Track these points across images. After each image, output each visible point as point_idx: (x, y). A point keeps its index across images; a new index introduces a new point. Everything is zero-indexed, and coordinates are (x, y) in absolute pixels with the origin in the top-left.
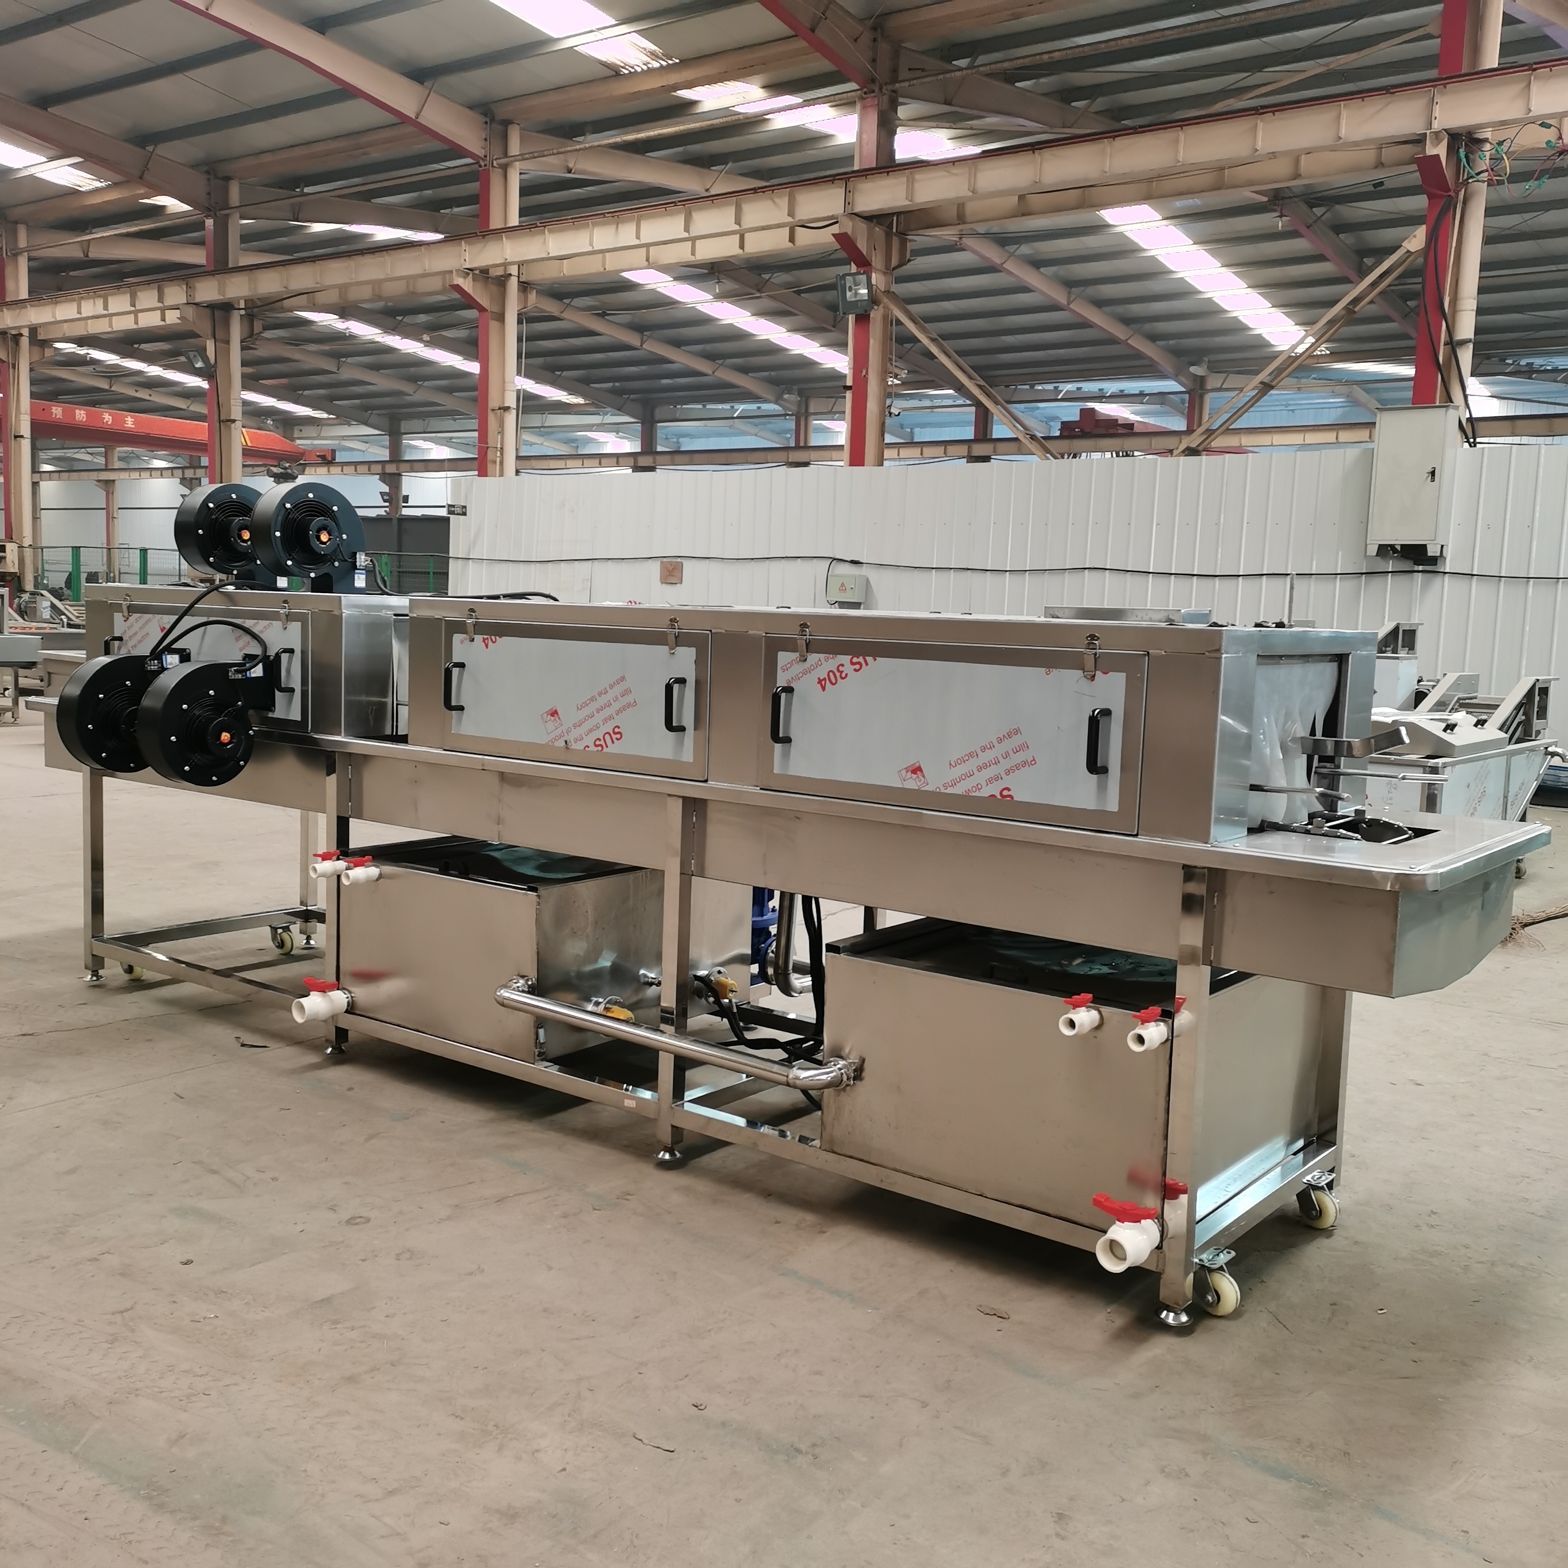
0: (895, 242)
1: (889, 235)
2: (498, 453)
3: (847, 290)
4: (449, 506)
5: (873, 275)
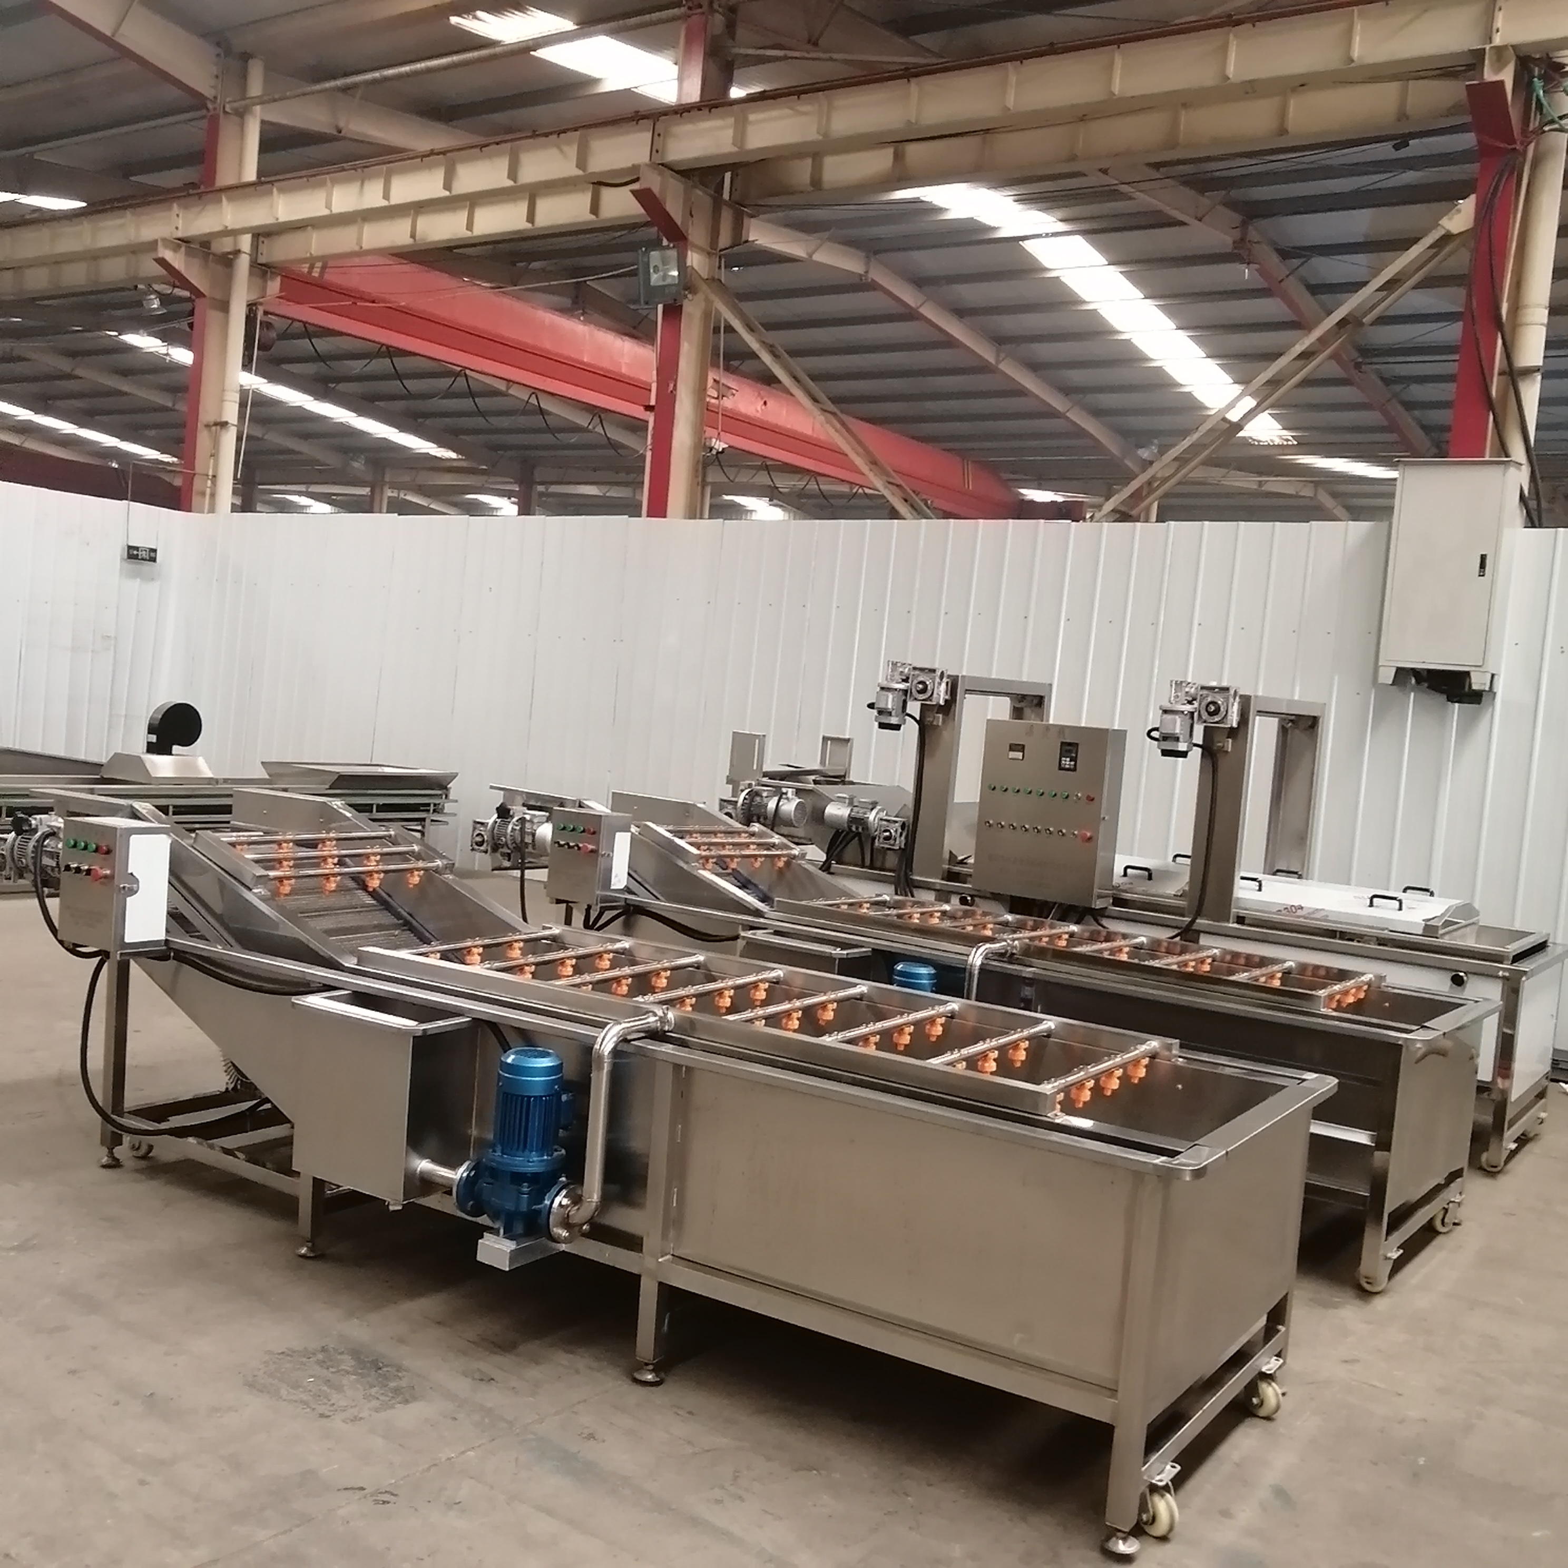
0: (727, 216)
1: (718, 202)
2: (209, 482)
3: (652, 271)
4: (130, 548)
5: (689, 253)
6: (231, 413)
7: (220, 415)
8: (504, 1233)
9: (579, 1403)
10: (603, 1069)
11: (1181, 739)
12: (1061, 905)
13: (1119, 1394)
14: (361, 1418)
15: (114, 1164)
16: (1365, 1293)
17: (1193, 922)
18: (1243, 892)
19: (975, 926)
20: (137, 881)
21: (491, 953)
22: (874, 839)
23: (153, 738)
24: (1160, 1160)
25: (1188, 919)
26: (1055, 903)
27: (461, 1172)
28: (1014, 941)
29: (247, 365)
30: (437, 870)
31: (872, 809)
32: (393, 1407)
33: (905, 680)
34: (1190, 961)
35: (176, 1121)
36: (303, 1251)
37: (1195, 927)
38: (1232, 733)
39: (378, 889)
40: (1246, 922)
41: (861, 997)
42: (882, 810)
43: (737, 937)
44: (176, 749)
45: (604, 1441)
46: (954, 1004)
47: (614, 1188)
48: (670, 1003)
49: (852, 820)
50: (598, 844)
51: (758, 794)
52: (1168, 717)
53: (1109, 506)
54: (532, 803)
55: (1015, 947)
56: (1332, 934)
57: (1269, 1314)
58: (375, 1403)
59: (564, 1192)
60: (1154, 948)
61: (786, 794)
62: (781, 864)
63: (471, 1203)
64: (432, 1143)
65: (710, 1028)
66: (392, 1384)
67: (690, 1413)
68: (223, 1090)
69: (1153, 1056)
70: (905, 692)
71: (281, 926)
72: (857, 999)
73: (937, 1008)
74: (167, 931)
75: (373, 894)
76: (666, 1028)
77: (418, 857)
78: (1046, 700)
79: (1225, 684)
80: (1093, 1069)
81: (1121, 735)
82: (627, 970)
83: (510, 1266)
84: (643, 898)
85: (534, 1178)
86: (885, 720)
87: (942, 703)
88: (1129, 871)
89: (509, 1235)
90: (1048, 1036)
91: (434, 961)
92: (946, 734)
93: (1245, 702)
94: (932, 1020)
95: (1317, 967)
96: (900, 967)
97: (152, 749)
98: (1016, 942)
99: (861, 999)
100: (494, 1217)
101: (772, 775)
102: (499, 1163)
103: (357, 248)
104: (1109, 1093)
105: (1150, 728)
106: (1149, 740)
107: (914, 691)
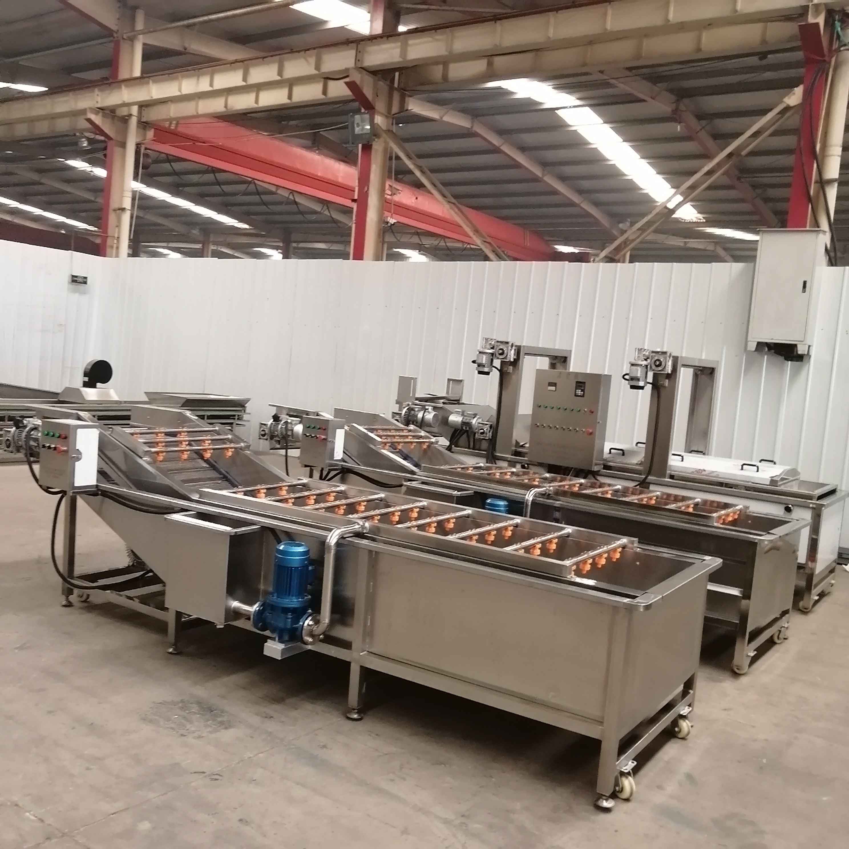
0: (396, 96)
1: (391, 89)
2: (115, 241)
3: (355, 126)
4: (73, 276)
5: (376, 116)
6: (127, 203)
7: (121, 204)
8: (279, 640)
9: (318, 729)
10: (331, 552)
11: (641, 380)
12: (575, 469)
13: (605, 724)
14: (203, 737)
15: (69, 605)
16: (736, 674)
17: (646, 478)
18: (674, 462)
19: (529, 479)
20: (81, 453)
21: (270, 492)
22: (475, 434)
23: (86, 379)
24: (626, 600)
25: (644, 477)
26: (572, 468)
27: (255, 607)
28: (550, 487)
29: (135, 178)
30: (241, 448)
31: (474, 418)
32: (219, 731)
33: (492, 348)
34: (645, 498)
35: (102, 582)
36: (171, 650)
37: (647, 481)
38: (668, 376)
39: (210, 459)
40: (675, 478)
41: (468, 516)
42: (479, 418)
43: (401, 486)
44: (99, 385)
45: (331, 749)
46: (518, 520)
47: (337, 616)
48: (366, 518)
49: (464, 423)
50: (326, 435)
51: (413, 409)
52: (634, 368)
53: (603, 254)
54: (292, 414)
55: (550, 490)
56: (721, 484)
57: (685, 684)
58: (209, 729)
59: (310, 618)
60: (625, 492)
61: (427, 409)
62: (425, 447)
63: (260, 624)
64: (240, 592)
65: (388, 531)
66: (219, 719)
67: (377, 735)
68: (127, 566)
69: (624, 547)
70: (492, 354)
71: (158, 478)
72: (466, 517)
73: (508, 521)
74: (98, 481)
75: (207, 461)
76: (365, 531)
77: (231, 441)
78: (568, 359)
79: (665, 350)
80: (592, 553)
81: (609, 377)
82: (344, 502)
83: (282, 657)
84: (351, 464)
85: (294, 611)
86: (481, 369)
87: (512, 360)
88: (612, 450)
89: (281, 641)
90: (568, 537)
91: (240, 496)
92: (514, 377)
93: (675, 360)
94: (506, 528)
95: (713, 502)
96: (489, 501)
97: (86, 385)
98: (551, 488)
99: (468, 517)
100: (273, 632)
101: (421, 400)
102: (275, 602)
103: (195, 114)
104: (600, 566)
105: (624, 373)
106: (623, 380)
107: (497, 355)
